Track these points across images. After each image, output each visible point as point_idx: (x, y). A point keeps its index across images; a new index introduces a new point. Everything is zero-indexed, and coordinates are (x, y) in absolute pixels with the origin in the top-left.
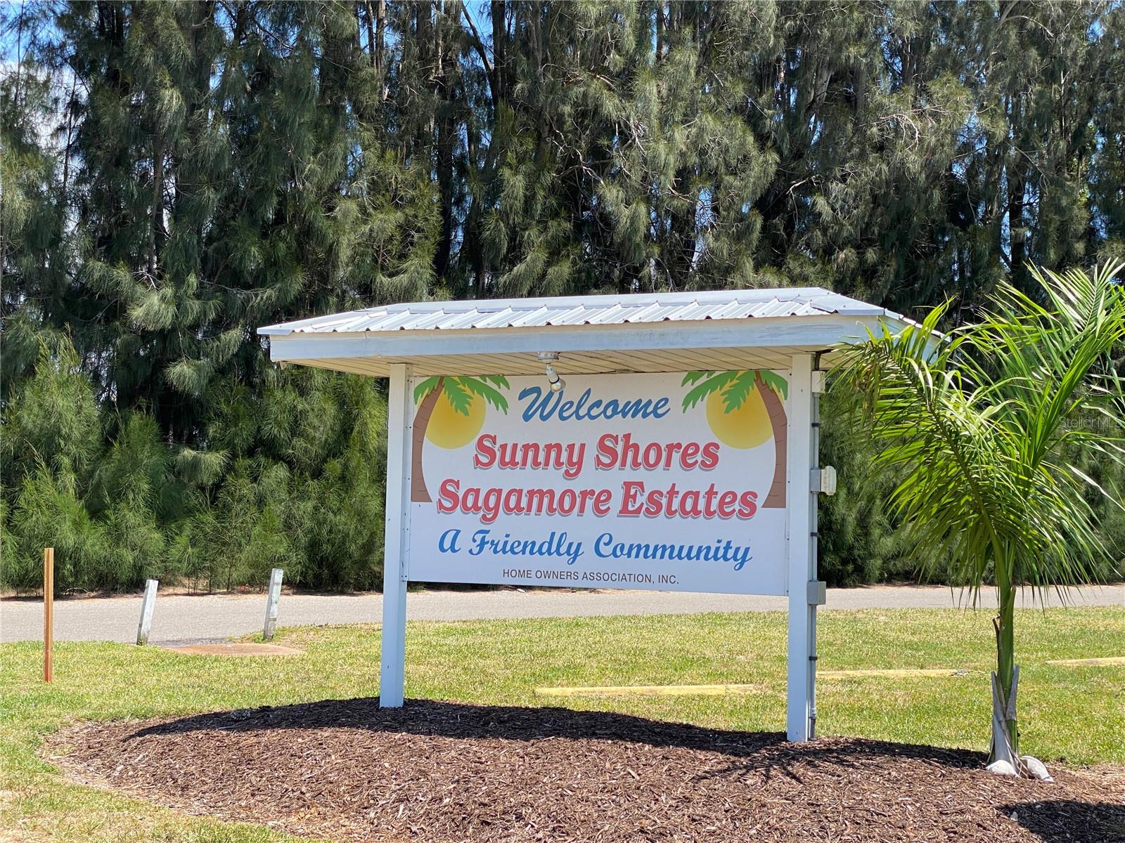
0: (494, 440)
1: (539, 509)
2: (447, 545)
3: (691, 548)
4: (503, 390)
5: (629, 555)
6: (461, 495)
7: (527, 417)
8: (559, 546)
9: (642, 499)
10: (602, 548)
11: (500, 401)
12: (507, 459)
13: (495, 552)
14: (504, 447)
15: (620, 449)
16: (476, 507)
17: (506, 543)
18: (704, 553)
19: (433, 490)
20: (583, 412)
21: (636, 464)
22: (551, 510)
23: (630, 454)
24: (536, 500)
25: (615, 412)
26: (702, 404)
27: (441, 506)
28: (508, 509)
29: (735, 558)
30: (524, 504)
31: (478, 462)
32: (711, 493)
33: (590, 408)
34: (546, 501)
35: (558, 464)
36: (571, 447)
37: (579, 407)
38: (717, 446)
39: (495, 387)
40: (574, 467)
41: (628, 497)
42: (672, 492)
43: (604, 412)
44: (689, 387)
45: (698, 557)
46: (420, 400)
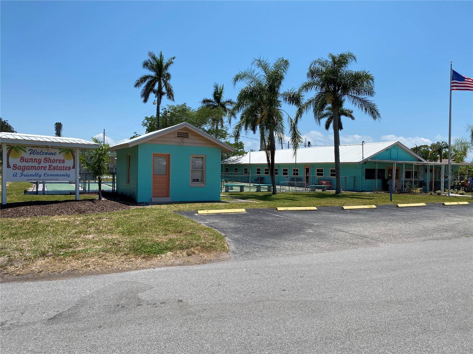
0: (24, 158)
1: (33, 169)
2: (15, 175)
3: (61, 175)
4: (25, 149)
5: (50, 176)
6: (17, 167)
7: (30, 154)
8: (37, 175)
9: (52, 168)
10: (45, 175)
11: (25, 151)
12: (27, 161)
13: (25, 176)
14: (26, 159)
15: (48, 160)
16: (20, 169)
17: (27, 175)
18: (63, 175)
19: (11, 166)
20: (41, 154)
21: (51, 162)
22: (35, 169)
23: (50, 161)
24: (32, 168)
25: (47, 154)
26: (62, 154)
27: (13, 169)
28: (27, 169)
29: (68, 176)
30: (30, 168)
31: (20, 161)
32: (64, 167)
33: (43, 153)
34: (34, 168)
35: (36, 162)
36: (39, 159)
37: (40, 153)
38: (64, 160)
39: (24, 149)
40: (40, 162)
41: (49, 167)
42: (57, 167)
43: (45, 154)
44: (60, 151)
45: (62, 176)
46: (8, 150)
